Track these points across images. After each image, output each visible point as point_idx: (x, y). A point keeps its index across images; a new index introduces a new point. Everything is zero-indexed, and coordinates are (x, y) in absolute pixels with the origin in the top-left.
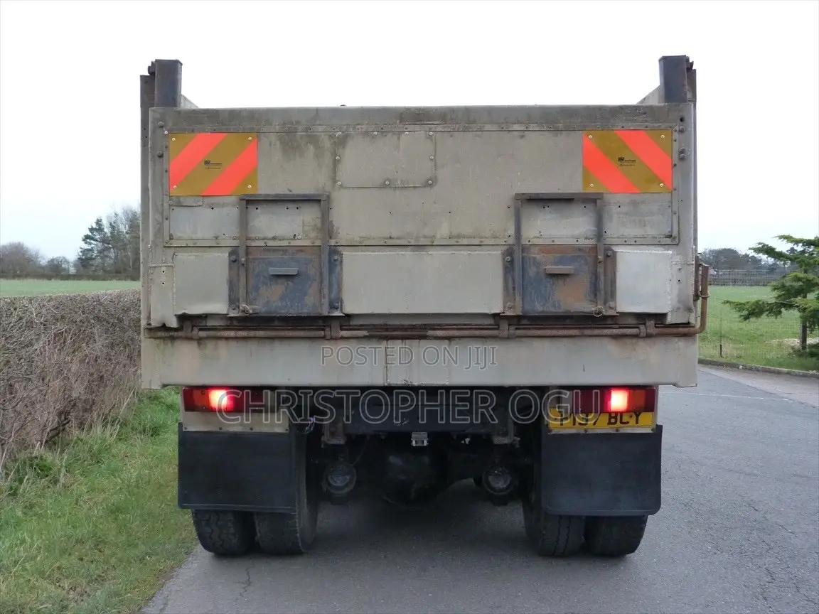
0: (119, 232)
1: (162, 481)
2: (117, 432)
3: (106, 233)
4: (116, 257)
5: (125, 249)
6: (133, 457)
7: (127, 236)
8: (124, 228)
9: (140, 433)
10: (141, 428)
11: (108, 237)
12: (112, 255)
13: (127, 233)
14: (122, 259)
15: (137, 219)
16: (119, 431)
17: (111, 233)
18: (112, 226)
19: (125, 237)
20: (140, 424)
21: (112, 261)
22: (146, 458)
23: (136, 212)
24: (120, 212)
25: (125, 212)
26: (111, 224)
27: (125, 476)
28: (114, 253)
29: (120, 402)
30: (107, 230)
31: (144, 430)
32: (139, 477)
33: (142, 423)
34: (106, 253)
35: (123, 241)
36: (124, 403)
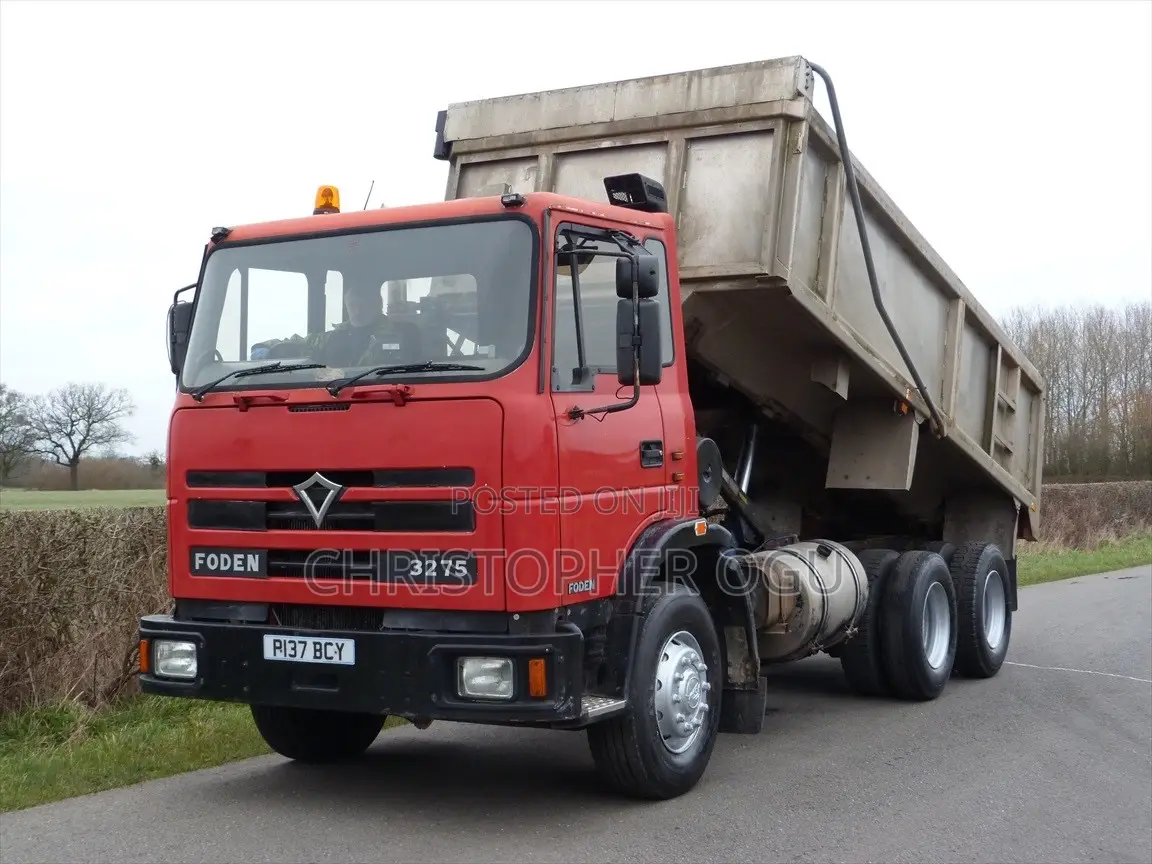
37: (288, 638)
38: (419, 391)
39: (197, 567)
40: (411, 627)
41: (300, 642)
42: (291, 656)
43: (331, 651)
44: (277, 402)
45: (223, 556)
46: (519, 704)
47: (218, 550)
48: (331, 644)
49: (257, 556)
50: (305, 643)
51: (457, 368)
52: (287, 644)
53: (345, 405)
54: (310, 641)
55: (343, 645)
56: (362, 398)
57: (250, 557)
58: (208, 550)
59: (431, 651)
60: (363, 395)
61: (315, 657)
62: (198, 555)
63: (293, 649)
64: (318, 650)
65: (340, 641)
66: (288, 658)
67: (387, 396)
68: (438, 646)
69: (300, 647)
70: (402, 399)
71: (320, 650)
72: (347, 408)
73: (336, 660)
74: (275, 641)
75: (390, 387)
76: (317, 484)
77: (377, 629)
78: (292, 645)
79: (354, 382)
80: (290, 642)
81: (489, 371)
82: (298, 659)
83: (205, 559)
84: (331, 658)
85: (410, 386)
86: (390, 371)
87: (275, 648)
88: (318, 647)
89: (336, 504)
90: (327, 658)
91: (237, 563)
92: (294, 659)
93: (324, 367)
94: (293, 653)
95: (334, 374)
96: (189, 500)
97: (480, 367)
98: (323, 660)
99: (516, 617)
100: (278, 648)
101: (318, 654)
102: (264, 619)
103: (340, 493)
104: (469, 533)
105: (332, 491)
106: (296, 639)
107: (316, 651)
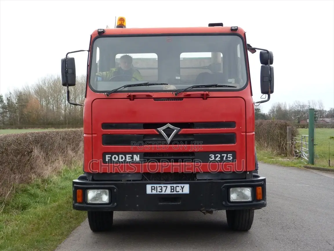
0: (12, 103)
1: (25, 233)
2: (3, 208)
3: (5, 103)
4: (10, 117)
5: (15, 112)
6: (11, 221)
7: (17, 105)
8: (14, 101)
9: (16, 209)
10: (16, 206)
11: (6, 105)
12: (8, 115)
13: (16, 103)
14: (13, 117)
15: (22, 96)
16: (4, 208)
17: (8, 103)
18: (8, 100)
19: (15, 106)
20: (16, 204)
21: (8, 119)
22: (18, 221)
23: (21, 92)
24: (12, 92)
25: (16, 92)
26: (8, 99)
27: (5, 231)
28: (9, 114)
29: (5, 193)
30: (5, 102)
31: (18, 207)
32: (13, 231)
33: (17, 203)
34: (5, 114)
35: (14, 108)
36: (7, 193)
37: (158, 185)
38: (212, 94)
39: (107, 160)
40: (209, 178)
41: (164, 187)
42: (159, 192)
43: (178, 189)
44: (149, 97)
45: (120, 156)
46: (255, 203)
47: (118, 154)
48: (179, 187)
49: (138, 156)
50: (167, 187)
51: (226, 86)
52: (158, 188)
53: (181, 99)
54: (169, 186)
55: (184, 186)
56: (188, 96)
57: (135, 156)
58: (112, 154)
59: (223, 186)
60: (189, 95)
61: (171, 192)
62: (107, 156)
63: (160, 189)
64: (172, 189)
65: (182, 185)
66: (158, 193)
67: (199, 96)
68: (225, 185)
69: (164, 189)
70: (205, 97)
71: (173, 189)
72: (182, 100)
73: (181, 192)
74: (152, 187)
75: (202, 92)
76: (168, 128)
77: (194, 180)
78: (161, 188)
79: (186, 90)
80: (159, 187)
81: (238, 88)
82: (163, 193)
83: (111, 158)
84: (179, 192)
85: (209, 92)
86: (198, 87)
87: (152, 189)
88: (172, 188)
89: (176, 135)
90: (176, 191)
91: (127, 158)
92: (161, 193)
93: (168, 84)
94: (161, 191)
95: (172, 87)
96: (103, 135)
97: (235, 86)
98: (175, 193)
99: (248, 173)
100: (153, 189)
101: (172, 190)
102: (140, 179)
103: (179, 131)
104: (233, 145)
105: (175, 130)
106: (162, 185)
107: (171, 189)
